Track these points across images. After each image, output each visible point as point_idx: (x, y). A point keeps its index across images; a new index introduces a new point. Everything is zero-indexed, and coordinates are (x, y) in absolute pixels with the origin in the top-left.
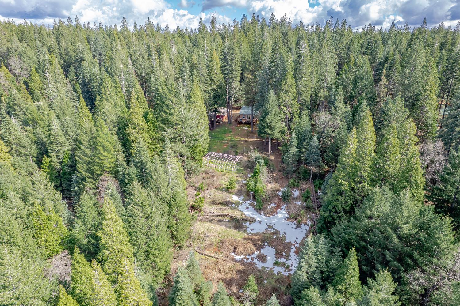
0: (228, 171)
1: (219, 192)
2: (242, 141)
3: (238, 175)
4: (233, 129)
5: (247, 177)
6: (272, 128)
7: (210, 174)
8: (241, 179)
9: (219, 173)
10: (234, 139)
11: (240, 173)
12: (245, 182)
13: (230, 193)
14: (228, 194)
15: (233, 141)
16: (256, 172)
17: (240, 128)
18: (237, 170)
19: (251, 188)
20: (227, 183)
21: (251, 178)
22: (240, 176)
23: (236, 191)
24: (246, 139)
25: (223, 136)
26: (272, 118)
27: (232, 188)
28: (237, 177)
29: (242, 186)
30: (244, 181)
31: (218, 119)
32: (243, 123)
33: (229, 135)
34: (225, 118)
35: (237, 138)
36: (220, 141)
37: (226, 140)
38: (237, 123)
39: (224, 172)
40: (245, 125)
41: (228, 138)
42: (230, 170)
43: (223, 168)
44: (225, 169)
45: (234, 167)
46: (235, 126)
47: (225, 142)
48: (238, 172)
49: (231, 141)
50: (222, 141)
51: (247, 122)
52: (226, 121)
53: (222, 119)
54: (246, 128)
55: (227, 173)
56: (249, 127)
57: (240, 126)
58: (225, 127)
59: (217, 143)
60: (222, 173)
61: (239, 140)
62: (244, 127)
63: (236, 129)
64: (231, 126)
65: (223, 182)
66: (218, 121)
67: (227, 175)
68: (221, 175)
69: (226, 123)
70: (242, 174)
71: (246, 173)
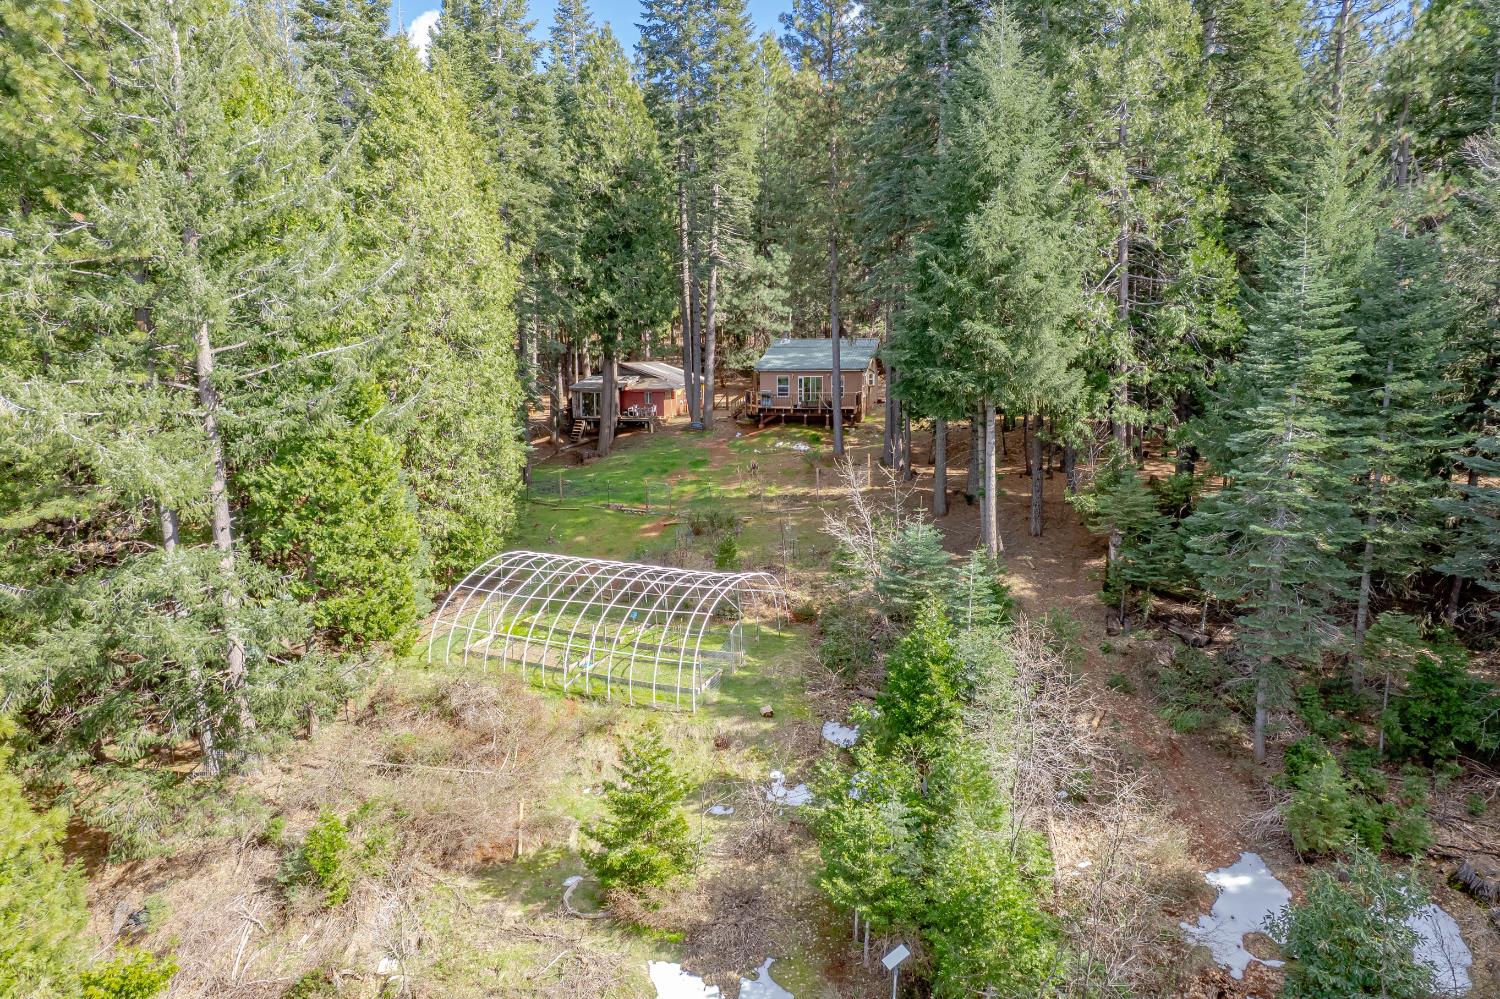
0: (642, 695)
1: (514, 912)
2: (771, 500)
3: (725, 725)
4: (712, 451)
5: (818, 746)
6: (1018, 320)
7: (469, 716)
8: (754, 771)
9: (553, 711)
10: (716, 490)
11: (751, 713)
12: (800, 797)
13: (633, 929)
14: (599, 945)
15: (708, 500)
16: (917, 682)
17: (761, 445)
18: (725, 683)
19: (880, 878)
20: (600, 812)
21: (867, 755)
22: (747, 741)
23: (691, 907)
24: (800, 491)
25: (648, 481)
26: (1024, 229)
27: (649, 870)
28: (722, 744)
29: (765, 845)
30: (791, 783)
31: (634, 408)
32: (776, 421)
33: (690, 478)
34: (674, 411)
35: (737, 486)
36: (619, 504)
37: (661, 502)
38: (741, 425)
39: (603, 701)
40: (794, 430)
41: (677, 489)
42: (659, 688)
43: (597, 672)
44: (613, 681)
45: (696, 660)
46: (732, 437)
47: (657, 510)
48: (735, 700)
49: (695, 502)
50: (636, 504)
51: (804, 411)
52: (680, 420)
53: (654, 409)
54: (796, 444)
55: (629, 715)
56: (817, 440)
57: (761, 435)
58: (671, 444)
59: (598, 516)
60: (583, 707)
61: (752, 497)
62: (785, 441)
63: (733, 451)
64: (707, 442)
65: (576, 797)
66: (630, 418)
67: (628, 728)
68: (576, 726)
69: (675, 428)
70: (770, 716)
71: (801, 713)
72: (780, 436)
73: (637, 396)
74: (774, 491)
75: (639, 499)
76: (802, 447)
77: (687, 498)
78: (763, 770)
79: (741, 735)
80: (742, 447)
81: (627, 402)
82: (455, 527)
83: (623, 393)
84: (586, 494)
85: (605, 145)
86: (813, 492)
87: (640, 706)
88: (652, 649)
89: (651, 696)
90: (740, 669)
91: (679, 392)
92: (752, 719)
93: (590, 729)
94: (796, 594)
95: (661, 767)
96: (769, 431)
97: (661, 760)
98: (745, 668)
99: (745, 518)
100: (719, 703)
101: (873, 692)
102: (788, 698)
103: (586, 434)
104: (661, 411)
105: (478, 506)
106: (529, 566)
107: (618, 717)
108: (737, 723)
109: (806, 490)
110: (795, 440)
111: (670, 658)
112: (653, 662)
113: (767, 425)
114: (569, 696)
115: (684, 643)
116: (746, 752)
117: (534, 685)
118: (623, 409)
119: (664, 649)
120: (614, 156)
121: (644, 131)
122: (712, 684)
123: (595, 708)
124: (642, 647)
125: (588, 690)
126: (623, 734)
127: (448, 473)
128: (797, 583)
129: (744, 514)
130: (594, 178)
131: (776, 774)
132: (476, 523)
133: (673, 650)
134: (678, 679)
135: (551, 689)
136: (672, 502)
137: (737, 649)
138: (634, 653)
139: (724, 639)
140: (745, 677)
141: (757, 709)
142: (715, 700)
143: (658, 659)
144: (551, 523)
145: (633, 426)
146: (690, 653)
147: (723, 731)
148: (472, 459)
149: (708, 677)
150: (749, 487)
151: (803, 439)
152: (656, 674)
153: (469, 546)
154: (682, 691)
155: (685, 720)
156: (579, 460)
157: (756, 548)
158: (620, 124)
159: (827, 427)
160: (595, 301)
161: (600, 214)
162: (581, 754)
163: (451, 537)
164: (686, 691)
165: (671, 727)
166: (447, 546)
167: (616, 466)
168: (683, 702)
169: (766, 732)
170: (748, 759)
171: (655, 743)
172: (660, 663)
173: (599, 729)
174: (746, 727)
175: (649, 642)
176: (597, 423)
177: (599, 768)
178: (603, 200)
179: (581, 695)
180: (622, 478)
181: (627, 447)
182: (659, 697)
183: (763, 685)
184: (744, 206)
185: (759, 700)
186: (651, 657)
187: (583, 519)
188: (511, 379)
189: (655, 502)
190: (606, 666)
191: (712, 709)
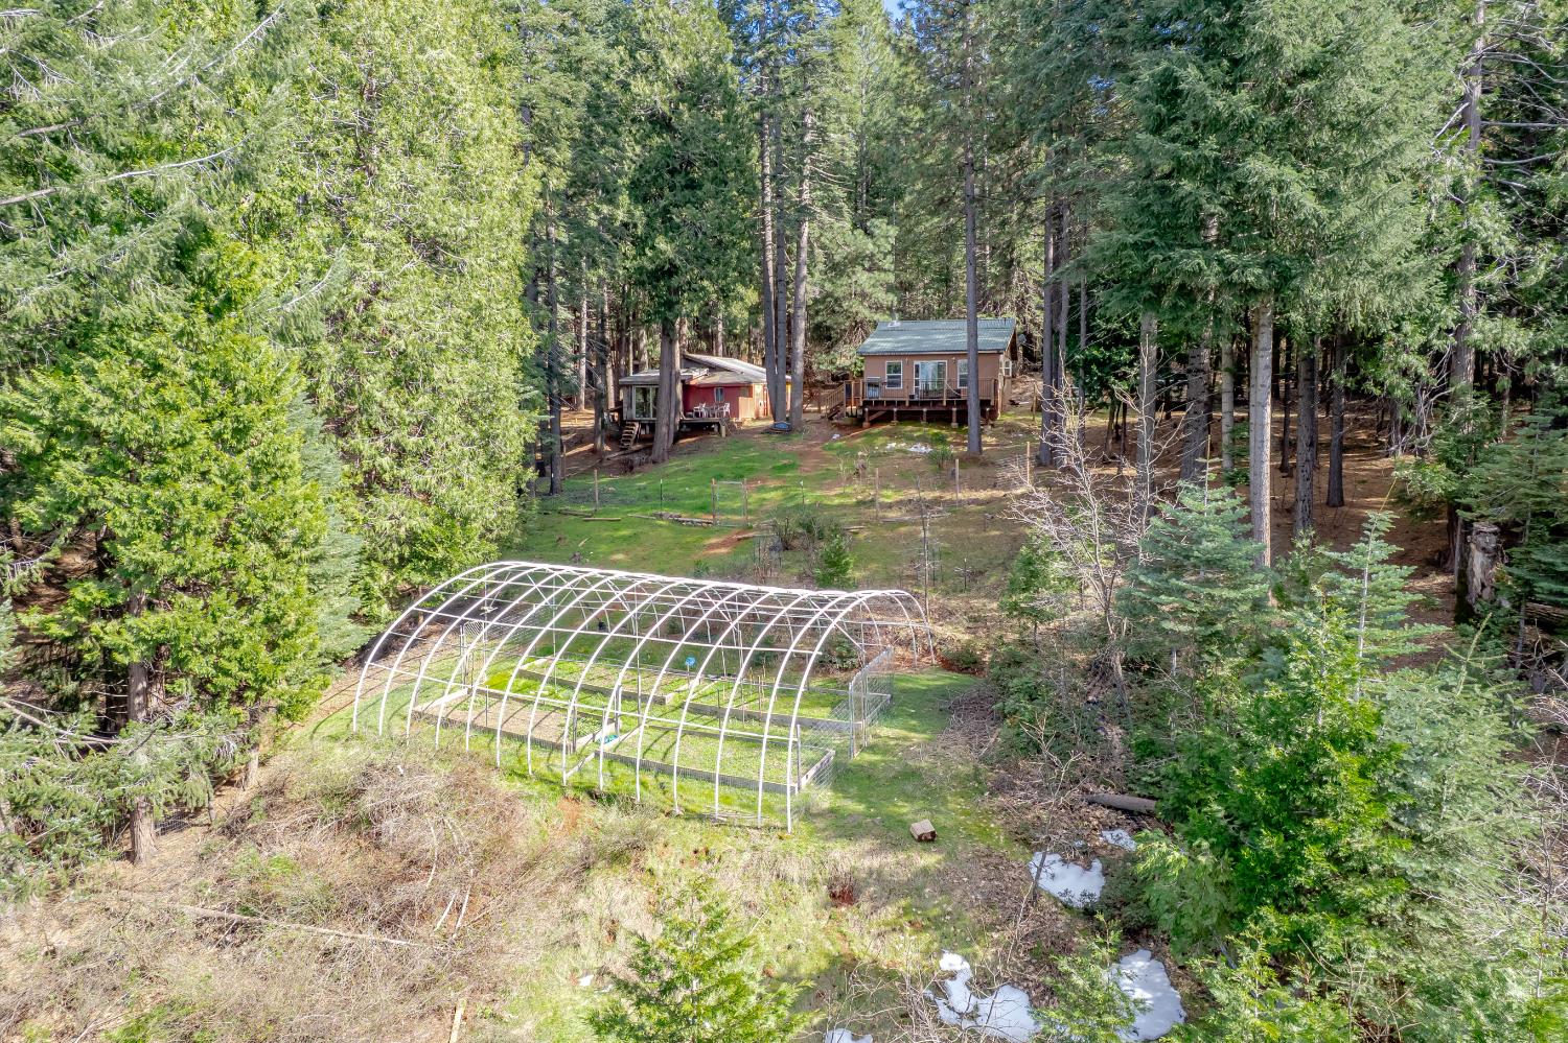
0: (695, 794)
2: (889, 506)
7: (392, 826)
8: (907, 955)
9: (540, 820)
10: (810, 496)
15: (800, 507)
17: (867, 446)
30: (984, 983)
31: (702, 408)
32: (886, 418)
33: (772, 484)
34: (751, 411)
35: (838, 490)
36: (675, 512)
37: (734, 512)
38: (839, 426)
39: (628, 804)
40: (910, 428)
41: (755, 497)
42: (724, 781)
43: (623, 752)
44: (645, 766)
45: (792, 735)
46: (829, 438)
47: (727, 522)
48: (861, 808)
49: (781, 511)
50: (699, 514)
51: (924, 404)
52: (758, 424)
53: (727, 408)
54: (913, 445)
55: (672, 833)
56: (942, 440)
57: (866, 435)
58: (747, 447)
59: (646, 529)
60: (595, 814)
61: (860, 503)
62: (898, 440)
63: (829, 454)
64: (796, 444)
65: (565, 994)
66: (695, 420)
67: (668, 859)
68: (577, 848)
69: (754, 431)
70: (929, 839)
71: (985, 833)
72: (892, 436)
73: (706, 391)
74: (890, 496)
75: (703, 508)
76: (922, 449)
77: (769, 506)
78: (927, 954)
79: (878, 876)
80: (841, 450)
81: (691, 401)
82: (420, 523)
83: (687, 388)
84: (631, 504)
85: (664, 53)
86: (948, 496)
87: (691, 816)
88: (717, 713)
89: (710, 796)
90: (863, 749)
91: (758, 389)
92: (895, 846)
93: (601, 856)
94: (945, 631)
95: (725, 982)
96: (876, 430)
97: (727, 968)
98: (872, 748)
99: (854, 528)
100: (832, 811)
101: (1111, 796)
102: (955, 804)
103: (639, 439)
104: (735, 412)
105: (456, 492)
106: (524, 579)
107: (651, 836)
108: (872, 852)
109: (937, 494)
110: (911, 439)
111: (748, 730)
112: (716, 736)
113: (873, 423)
114: (570, 793)
115: (771, 706)
116: (889, 912)
117: (513, 773)
118: (686, 409)
119: (735, 715)
120: (676, 66)
121: (715, 39)
122: (819, 779)
123: (612, 816)
124: (696, 710)
125: (603, 784)
126: (660, 868)
127: (411, 442)
128: (945, 615)
129: (851, 523)
130: (651, 93)
131: (951, 961)
132: (453, 519)
133: (750, 716)
134: (761, 767)
135: (542, 780)
136: (750, 512)
137: (859, 716)
138: (683, 720)
139: (836, 702)
140: (873, 765)
141: (904, 824)
142: (826, 805)
143: (724, 730)
144: (580, 537)
145: (700, 428)
146: (782, 722)
147: (844, 868)
148: (448, 420)
149: (810, 763)
150: (856, 491)
151: (923, 440)
152: (720, 756)
153: (440, 554)
154: (768, 788)
155: (772, 844)
156: (628, 468)
157: (873, 566)
158: (683, 26)
159: (954, 424)
160: (649, 253)
161: (656, 141)
162: (581, 903)
163: (413, 538)
164: (773, 789)
165: (747, 856)
166: (407, 553)
167: (677, 473)
168: (768, 809)
169: (925, 871)
170: (896, 928)
171: (712, 927)
172: (729, 738)
173: (616, 858)
174: (889, 861)
175: (711, 702)
176: (652, 426)
177: (613, 934)
178: (661, 123)
179: (593, 794)
180: (681, 486)
181: (691, 452)
182: (725, 799)
183: (908, 779)
184: (843, 144)
185: (904, 808)
186: (713, 728)
187: (625, 533)
188: (515, 313)
189: (723, 511)
190: (637, 742)
191: (820, 823)
